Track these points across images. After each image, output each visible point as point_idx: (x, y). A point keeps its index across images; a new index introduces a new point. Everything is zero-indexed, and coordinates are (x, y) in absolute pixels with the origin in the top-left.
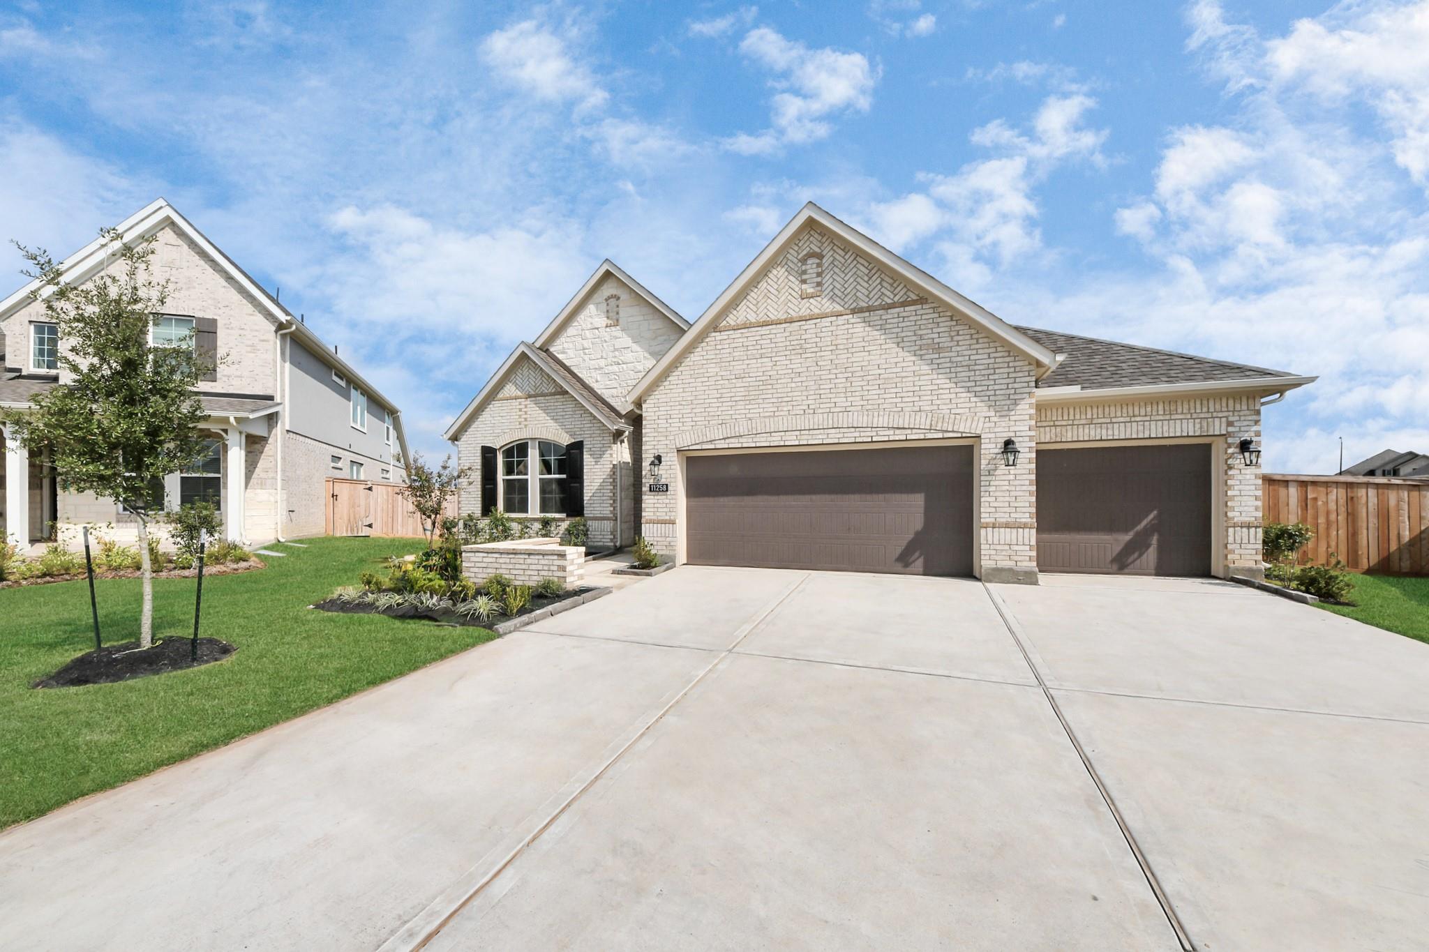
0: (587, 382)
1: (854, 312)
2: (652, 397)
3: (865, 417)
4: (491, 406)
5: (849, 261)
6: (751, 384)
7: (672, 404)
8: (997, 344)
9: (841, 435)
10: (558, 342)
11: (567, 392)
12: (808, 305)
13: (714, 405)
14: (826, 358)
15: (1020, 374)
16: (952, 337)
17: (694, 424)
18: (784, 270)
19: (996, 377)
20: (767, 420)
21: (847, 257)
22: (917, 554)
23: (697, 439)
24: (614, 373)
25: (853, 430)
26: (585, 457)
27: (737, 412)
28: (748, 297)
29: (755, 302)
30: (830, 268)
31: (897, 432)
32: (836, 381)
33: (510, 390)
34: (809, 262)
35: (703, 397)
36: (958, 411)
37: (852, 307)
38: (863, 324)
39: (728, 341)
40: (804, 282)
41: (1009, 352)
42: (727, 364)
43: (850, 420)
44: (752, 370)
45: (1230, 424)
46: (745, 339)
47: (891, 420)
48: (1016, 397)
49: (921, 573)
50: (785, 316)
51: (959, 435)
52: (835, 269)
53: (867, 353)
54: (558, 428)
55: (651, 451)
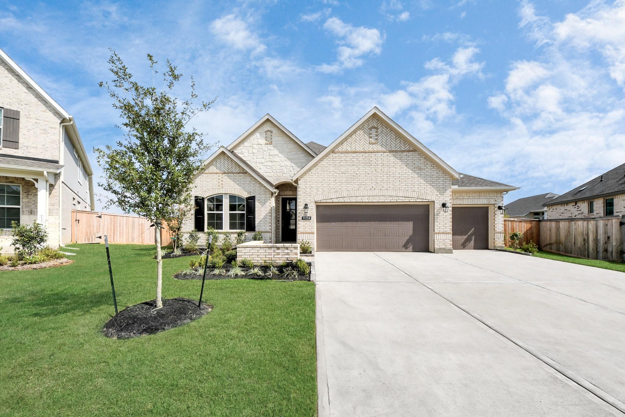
0: (255, 169)
1: (390, 152)
2: (303, 178)
3: (395, 192)
4: (201, 176)
5: (388, 132)
6: (349, 176)
7: (312, 182)
8: (440, 169)
9: (385, 199)
10: (239, 148)
11: (246, 172)
12: (372, 147)
13: (332, 184)
14: (379, 168)
15: (447, 180)
16: (425, 165)
17: (323, 191)
18: (362, 131)
19: (439, 181)
20: (355, 191)
21: (387, 130)
22: (410, 244)
23: (324, 197)
24: (270, 166)
25: (390, 197)
26: (256, 203)
27: (343, 187)
28: (347, 141)
29: (350, 143)
30: (381, 133)
31: (406, 198)
32: (383, 178)
33: (213, 169)
34: (373, 130)
35: (327, 180)
36: (427, 192)
37: (389, 150)
38: (394, 157)
39: (338, 158)
40: (370, 137)
41: (444, 172)
42: (338, 167)
43: (389, 193)
44: (349, 170)
45: (495, 201)
46: (346, 158)
47: (404, 194)
48: (446, 188)
49: (412, 251)
50: (363, 150)
51: (428, 201)
52: (383, 134)
53: (395, 168)
54: (241, 189)
55: (302, 202)
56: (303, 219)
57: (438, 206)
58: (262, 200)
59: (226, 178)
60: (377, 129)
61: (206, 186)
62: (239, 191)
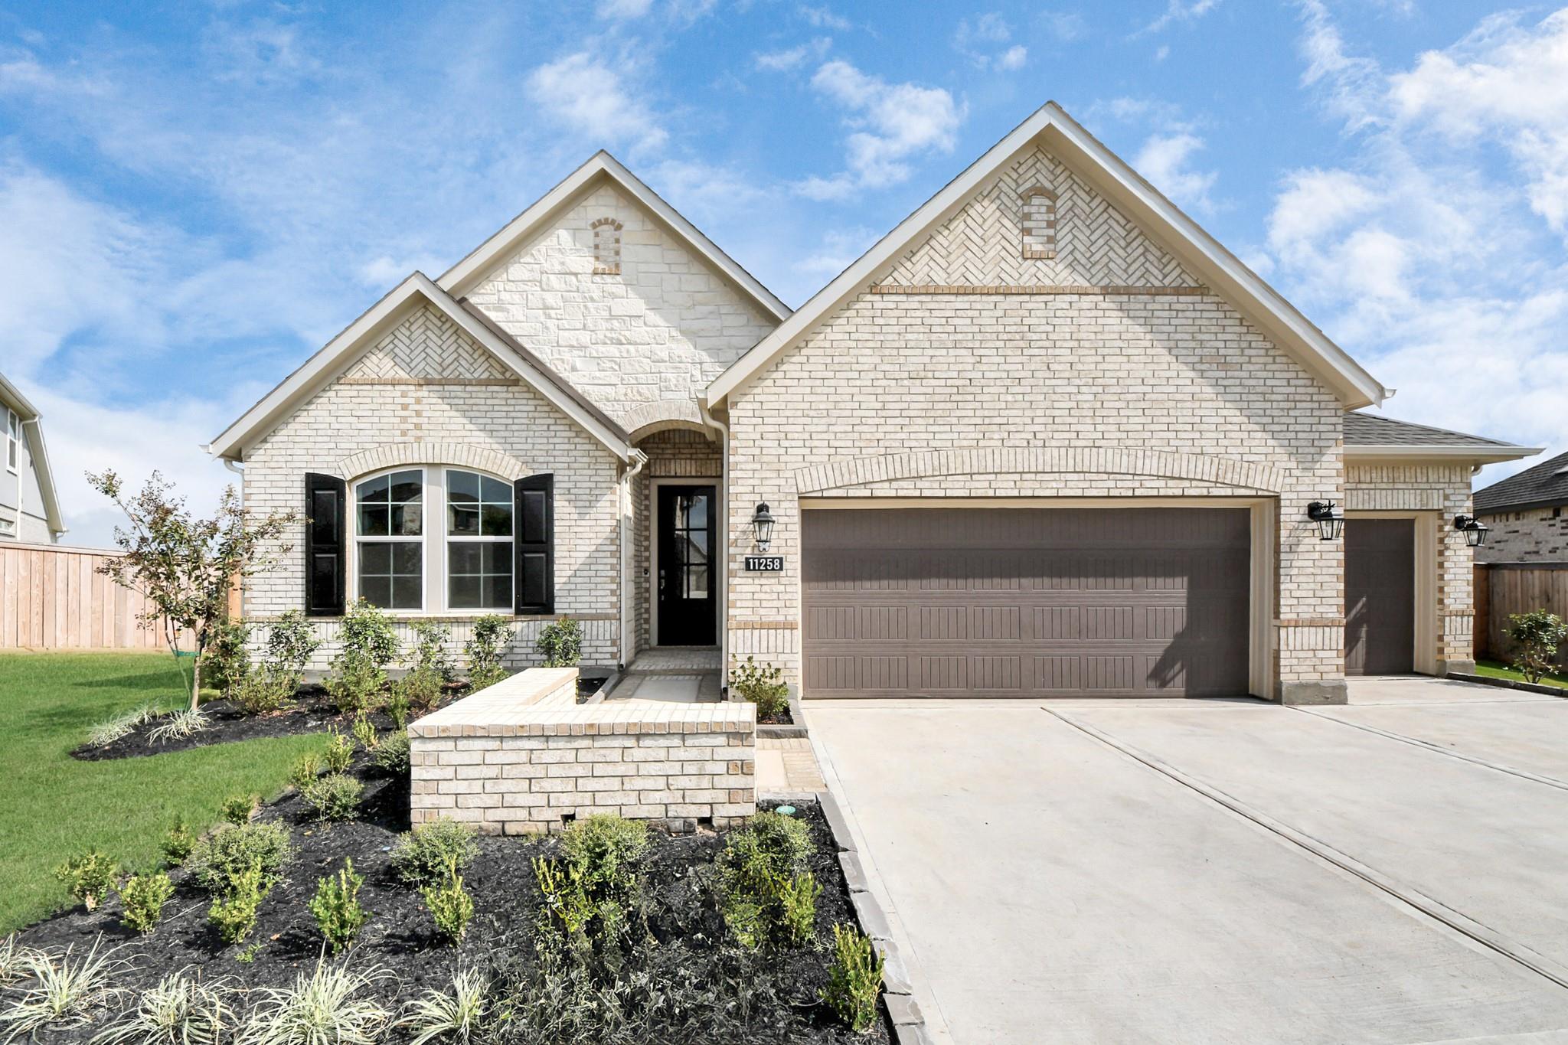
0: (553, 368)
1: (1106, 291)
2: (750, 398)
3: (1125, 458)
4: (332, 394)
5: (1097, 212)
6: (938, 390)
7: (788, 413)
8: (1298, 367)
9: (1087, 484)
10: (488, 287)
11: (516, 381)
12: (1033, 270)
13: (870, 421)
14: (1062, 359)
15: (1326, 413)
16: (1242, 350)
17: (832, 451)
18: (994, 206)
19: (1297, 413)
20: (966, 452)
21: (1093, 205)
22: (1178, 667)
23: (838, 478)
24: (611, 359)
25: (1105, 476)
26: (556, 504)
27: (912, 436)
28: (933, 243)
29: (944, 253)
30: (1068, 217)
31: (1171, 483)
32: (1080, 397)
33: (378, 364)
34: (1036, 201)
35: (849, 405)
36: (1252, 458)
37: (1102, 284)
38: (1120, 314)
39: (896, 313)
40: (1027, 232)
41: (1313, 379)
42: (895, 352)
43: (1102, 461)
44: (939, 367)
45: (1446, 497)
46: (927, 314)
47: (1162, 465)
48: (1322, 443)
49: (1183, 694)
50: (997, 282)
51: (1253, 493)
52: (1075, 220)
53: (1125, 359)
54: (495, 446)
55: (746, 497)
56: (748, 568)
57: (1292, 513)
58: (581, 491)
59: (434, 401)
60: (1053, 196)
61: (351, 433)
62: (486, 453)
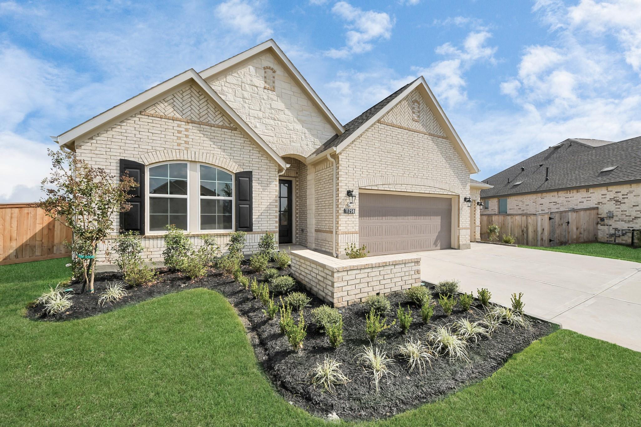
1: (430, 135)
2: (345, 152)
3: (433, 182)
4: (136, 119)
6: (394, 157)
7: (356, 159)
8: (463, 162)
11: (236, 129)
12: (415, 124)
13: (377, 165)
14: (421, 152)
15: (467, 174)
16: (454, 156)
17: (368, 173)
18: (407, 104)
19: (463, 174)
20: (400, 178)
22: (439, 241)
23: (370, 183)
24: (271, 126)
26: (253, 184)
27: (388, 171)
28: (393, 110)
31: (441, 190)
33: (164, 108)
34: (416, 104)
35: (372, 159)
36: (455, 185)
37: (429, 132)
38: (432, 141)
39: (384, 130)
40: (414, 113)
42: (384, 143)
43: (428, 183)
44: (394, 150)
46: (392, 132)
47: (440, 185)
48: (467, 182)
50: (407, 126)
51: (455, 194)
52: (424, 112)
53: (433, 155)
55: (344, 187)
56: (345, 212)
57: (462, 200)
58: (264, 180)
59: (195, 131)
60: (419, 104)
61: (148, 141)
62: (221, 159)
